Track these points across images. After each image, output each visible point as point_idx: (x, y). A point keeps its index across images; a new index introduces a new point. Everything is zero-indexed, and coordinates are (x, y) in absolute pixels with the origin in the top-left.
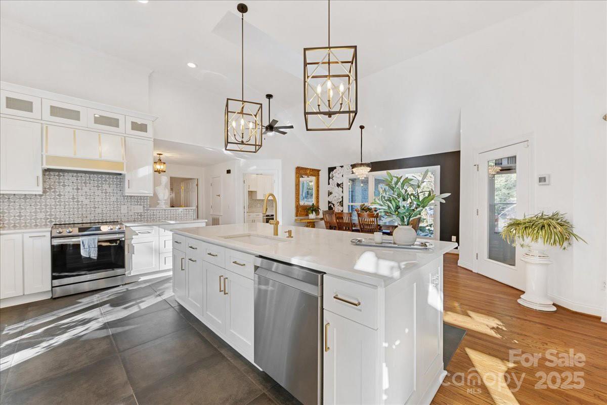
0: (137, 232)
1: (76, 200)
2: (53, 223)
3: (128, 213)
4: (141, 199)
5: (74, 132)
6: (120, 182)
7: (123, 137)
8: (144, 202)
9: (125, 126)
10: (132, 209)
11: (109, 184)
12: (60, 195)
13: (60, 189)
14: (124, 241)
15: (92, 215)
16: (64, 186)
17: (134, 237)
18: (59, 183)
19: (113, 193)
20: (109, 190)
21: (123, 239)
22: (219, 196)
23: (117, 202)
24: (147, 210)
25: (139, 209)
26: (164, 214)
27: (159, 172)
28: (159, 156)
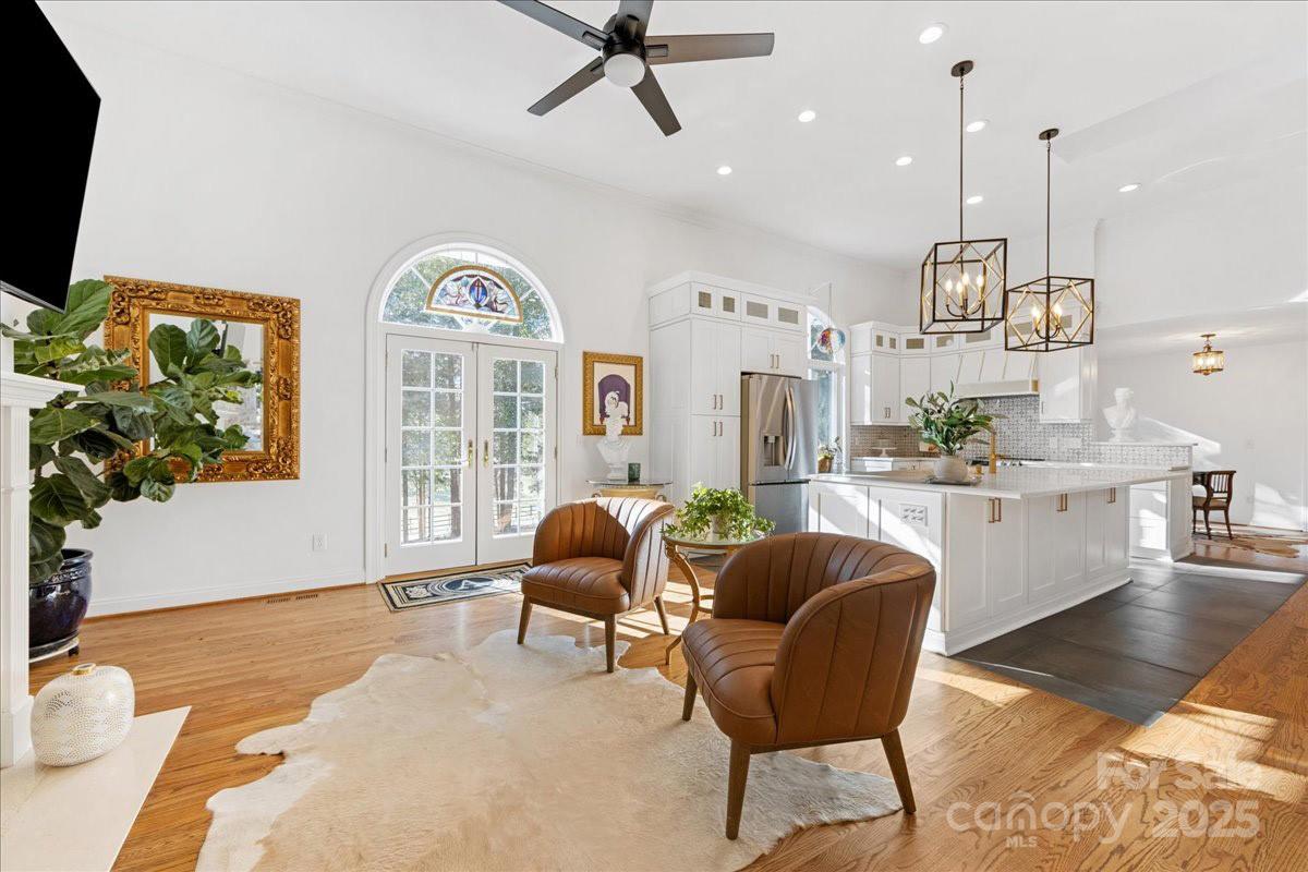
3: (1059, 448)
4: (1078, 429)
5: (985, 351)
8: (1083, 433)
24: (1089, 445)
25: (1076, 443)
26: (1119, 452)
27: (1206, 372)
28: (1205, 339)
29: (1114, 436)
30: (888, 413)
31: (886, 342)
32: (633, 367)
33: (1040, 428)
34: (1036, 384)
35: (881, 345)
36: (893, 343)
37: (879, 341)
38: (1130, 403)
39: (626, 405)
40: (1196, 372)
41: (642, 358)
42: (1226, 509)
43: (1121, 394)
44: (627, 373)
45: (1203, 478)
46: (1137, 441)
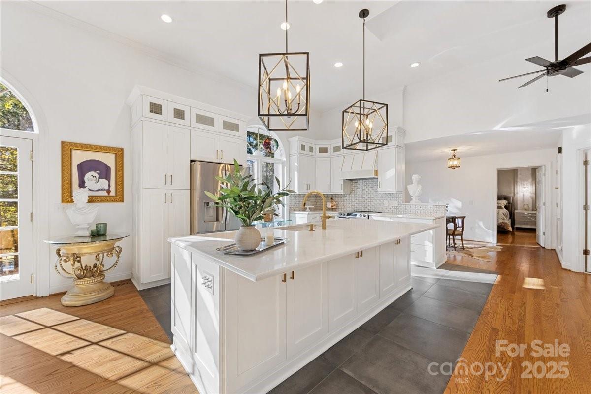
1: (362, 197)
5: (354, 154)
7: (376, 151)
8: (399, 198)
10: (391, 204)
12: (356, 194)
16: (358, 188)
24: (401, 205)
25: (395, 203)
26: (414, 208)
27: (453, 167)
28: (453, 151)
29: (412, 200)
30: (308, 187)
31: (307, 149)
32: (113, 155)
33: (380, 196)
34: (376, 172)
35: (304, 150)
36: (311, 149)
37: (303, 147)
38: (419, 182)
39: (107, 182)
40: (449, 168)
41: (122, 149)
42: (462, 235)
43: (415, 177)
44: (109, 160)
45: (452, 220)
46: (422, 203)
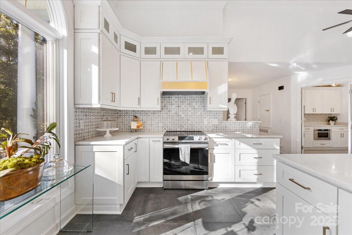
0: (217, 143)
1: (177, 114)
2: (166, 130)
3: (208, 125)
4: (217, 114)
5: (177, 62)
6: (203, 100)
7: (206, 62)
8: (219, 116)
9: (208, 52)
10: (211, 121)
11: (196, 102)
12: (169, 111)
13: (169, 107)
14: (208, 150)
15: (186, 125)
16: (172, 104)
17: (215, 147)
18: (169, 102)
19: (199, 109)
20: (196, 107)
21: (207, 149)
22: (268, 111)
23: (201, 116)
24: (221, 122)
25: (216, 122)
30: (113, 97)
31: (111, 31)
35: (108, 31)
36: (116, 38)
37: (106, 25)
